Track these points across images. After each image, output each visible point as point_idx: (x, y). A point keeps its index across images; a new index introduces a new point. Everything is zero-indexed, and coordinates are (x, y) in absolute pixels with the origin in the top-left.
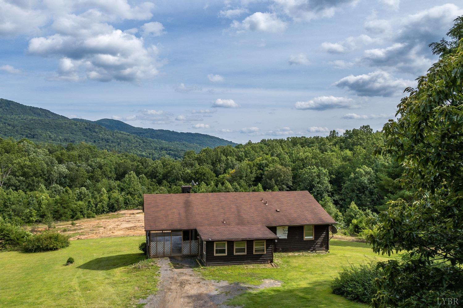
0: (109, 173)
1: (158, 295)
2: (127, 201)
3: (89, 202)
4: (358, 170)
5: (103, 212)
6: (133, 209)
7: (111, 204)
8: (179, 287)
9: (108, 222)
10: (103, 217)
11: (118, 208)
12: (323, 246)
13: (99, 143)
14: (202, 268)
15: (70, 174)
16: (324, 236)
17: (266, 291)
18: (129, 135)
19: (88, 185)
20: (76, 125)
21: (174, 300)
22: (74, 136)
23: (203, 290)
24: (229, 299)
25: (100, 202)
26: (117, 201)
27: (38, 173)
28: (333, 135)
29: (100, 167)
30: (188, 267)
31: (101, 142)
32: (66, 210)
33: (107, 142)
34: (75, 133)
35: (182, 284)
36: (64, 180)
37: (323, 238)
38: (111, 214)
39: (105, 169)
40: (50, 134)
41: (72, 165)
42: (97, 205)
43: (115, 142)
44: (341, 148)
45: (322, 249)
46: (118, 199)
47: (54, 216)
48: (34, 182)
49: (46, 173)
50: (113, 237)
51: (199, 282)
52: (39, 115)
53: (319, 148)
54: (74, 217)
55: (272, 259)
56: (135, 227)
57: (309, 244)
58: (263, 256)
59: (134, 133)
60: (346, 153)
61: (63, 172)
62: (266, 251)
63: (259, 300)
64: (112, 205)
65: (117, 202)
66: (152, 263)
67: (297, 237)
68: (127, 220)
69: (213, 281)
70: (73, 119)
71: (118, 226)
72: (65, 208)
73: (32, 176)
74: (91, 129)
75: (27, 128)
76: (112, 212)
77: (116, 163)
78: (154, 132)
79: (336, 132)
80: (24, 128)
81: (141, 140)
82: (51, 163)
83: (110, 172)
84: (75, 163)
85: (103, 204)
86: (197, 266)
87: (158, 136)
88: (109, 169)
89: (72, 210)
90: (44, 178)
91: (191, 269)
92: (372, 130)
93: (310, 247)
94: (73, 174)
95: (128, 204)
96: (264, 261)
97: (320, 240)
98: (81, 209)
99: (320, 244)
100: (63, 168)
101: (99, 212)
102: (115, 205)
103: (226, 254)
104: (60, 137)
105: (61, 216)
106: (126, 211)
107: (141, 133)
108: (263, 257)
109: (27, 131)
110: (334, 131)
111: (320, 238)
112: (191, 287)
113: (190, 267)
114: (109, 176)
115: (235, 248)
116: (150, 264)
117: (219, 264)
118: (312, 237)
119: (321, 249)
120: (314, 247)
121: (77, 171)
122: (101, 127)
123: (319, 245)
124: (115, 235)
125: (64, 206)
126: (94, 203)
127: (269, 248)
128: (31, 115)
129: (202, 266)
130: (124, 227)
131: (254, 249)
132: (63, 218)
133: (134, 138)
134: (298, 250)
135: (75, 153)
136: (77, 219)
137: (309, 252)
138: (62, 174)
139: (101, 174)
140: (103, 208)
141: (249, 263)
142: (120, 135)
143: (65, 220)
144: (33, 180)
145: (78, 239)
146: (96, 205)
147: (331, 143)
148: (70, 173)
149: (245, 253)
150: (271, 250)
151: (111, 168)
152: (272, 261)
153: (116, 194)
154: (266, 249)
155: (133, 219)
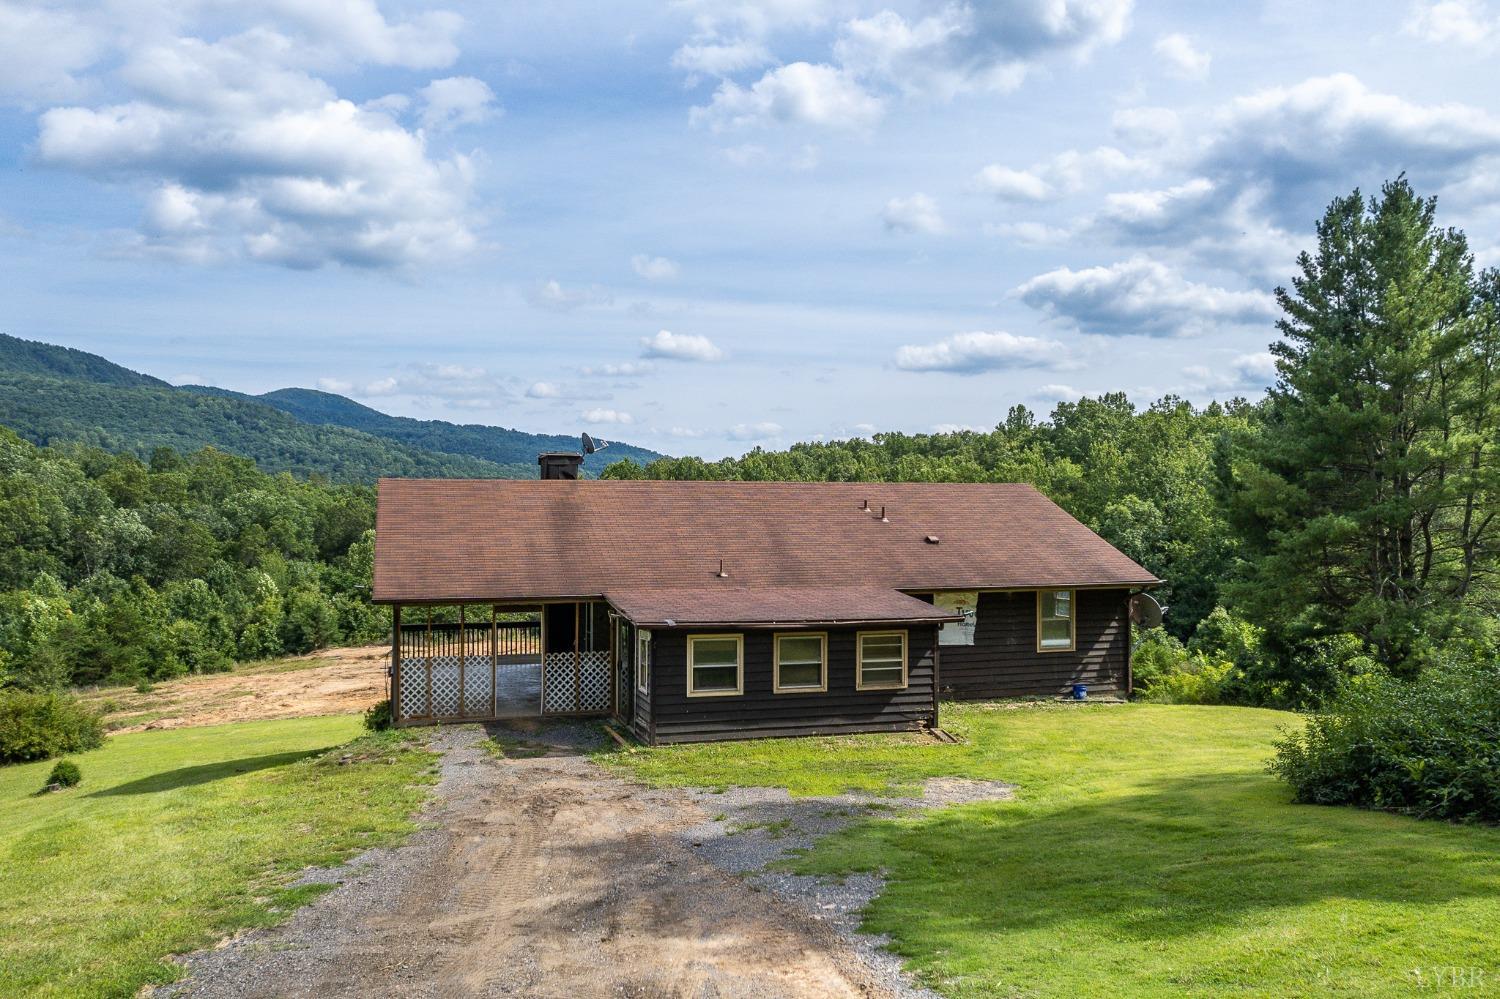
0: (294, 541)
1: (412, 850)
2: (351, 618)
3: (214, 620)
4: (1110, 508)
5: (264, 653)
6: (372, 643)
7: (290, 627)
8: (525, 817)
9: (277, 680)
10: (259, 669)
11: (316, 641)
12: (1109, 677)
13: (272, 464)
14: (633, 750)
15: (155, 543)
16: (1111, 638)
17: (961, 816)
18: (370, 440)
19: (221, 577)
20: (194, 405)
21: (498, 865)
22: (187, 442)
23: (652, 820)
24: (796, 851)
25: (252, 622)
26: (314, 616)
27: (35, 535)
28: (1019, 419)
29: (264, 520)
30: (566, 753)
31: (276, 459)
32: (127, 650)
33: (299, 461)
34: (189, 430)
35: (540, 806)
36: (133, 559)
37: (1107, 646)
38: (289, 660)
39: (283, 526)
40: (104, 433)
41: (166, 512)
42: (242, 631)
43: (323, 462)
44: (1047, 454)
45: (1105, 687)
46: (318, 609)
47: (82, 669)
48: (21, 566)
49: (66, 534)
50: (284, 717)
51: (628, 797)
52: (66, 370)
53: (976, 459)
54: (155, 670)
55: (935, 714)
56: (370, 689)
57: (1055, 669)
58: (895, 700)
59: (389, 435)
60: (1064, 470)
61: (132, 534)
62: (909, 677)
63: (954, 846)
64: (295, 630)
65: (314, 619)
66: (404, 745)
67: (1013, 641)
68: (344, 675)
69: (691, 792)
70: (184, 387)
71: (309, 690)
72: (124, 643)
73: (12, 546)
74: (245, 418)
75: (24, 411)
76: (295, 653)
77: (320, 509)
78: (452, 432)
79: (1028, 410)
80: (12, 410)
81: (410, 455)
82: (90, 504)
83: (299, 536)
84: (177, 508)
85: (264, 628)
86: (611, 746)
87: (464, 443)
88: (295, 528)
89: (151, 650)
90: (59, 552)
91: (584, 758)
92: (1132, 407)
93: (1061, 680)
94: (166, 540)
95: (352, 629)
96: (900, 723)
97: (1098, 652)
98: (184, 643)
99: (1097, 667)
100: (132, 523)
101: (250, 652)
102: (307, 630)
103: (739, 691)
104: (140, 444)
105: (107, 668)
106: (345, 649)
107: (409, 435)
108: (897, 704)
109: (21, 421)
110: (1021, 408)
111: (1097, 646)
112: (586, 813)
113: (579, 752)
114: (296, 550)
115: (777, 663)
116: (393, 746)
117: (707, 737)
118: (1067, 642)
119: (1100, 688)
120: (1078, 679)
121: (181, 529)
122: (278, 414)
123: (1094, 674)
124: (292, 713)
125: (119, 635)
126: (229, 626)
127: (923, 663)
128: (38, 371)
129: (634, 746)
130: (331, 691)
131: (859, 670)
132: (115, 675)
133: (388, 450)
134: (1017, 692)
135: (180, 477)
136: (165, 676)
137: (1058, 698)
138: (126, 541)
139: (264, 541)
140: (263, 642)
141: (836, 730)
142: (340, 441)
143: (122, 683)
144: (15, 559)
145: (150, 728)
146: (239, 633)
147: (1014, 444)
148: (154, 537)
149: (823, 688)
150: (929, 672)
151: (303, 525)
152: (932, 723)
153: (312, 596)
154: (910, 668)
155: (368, 671)
